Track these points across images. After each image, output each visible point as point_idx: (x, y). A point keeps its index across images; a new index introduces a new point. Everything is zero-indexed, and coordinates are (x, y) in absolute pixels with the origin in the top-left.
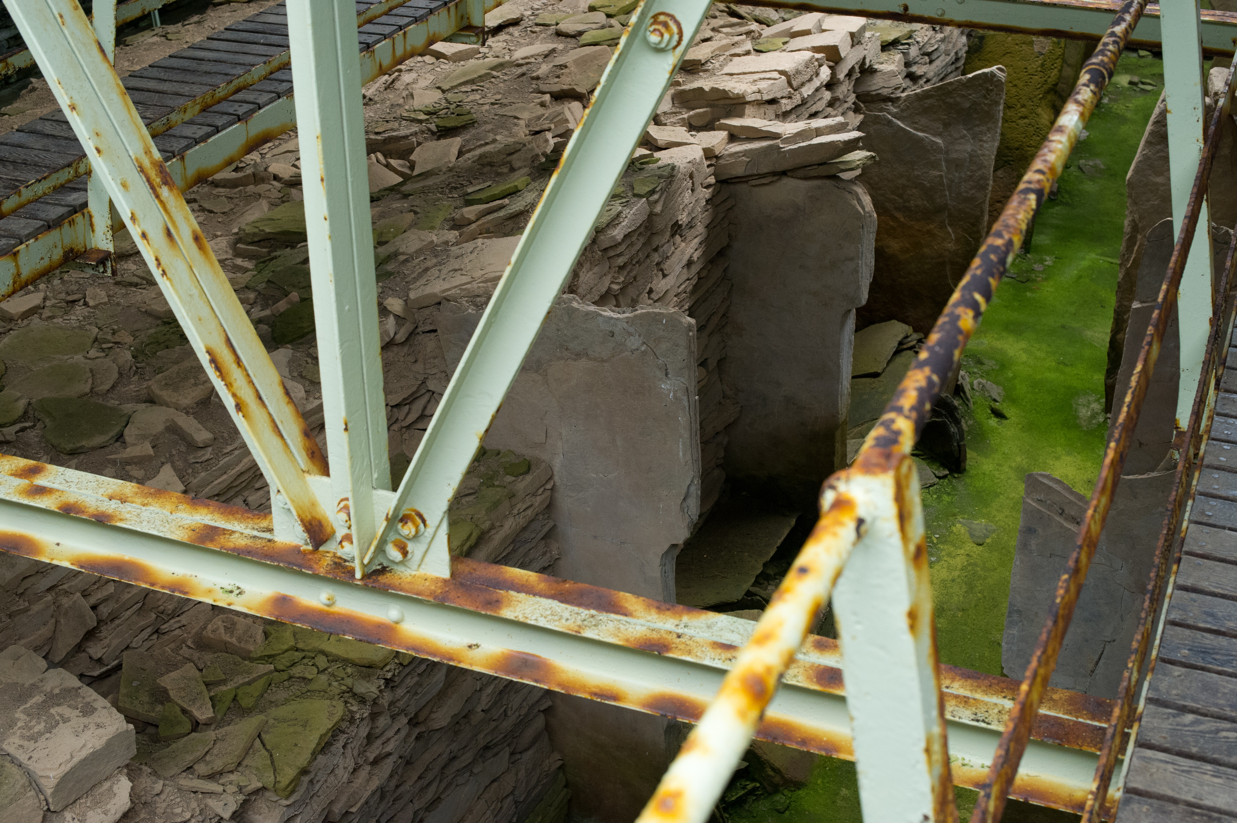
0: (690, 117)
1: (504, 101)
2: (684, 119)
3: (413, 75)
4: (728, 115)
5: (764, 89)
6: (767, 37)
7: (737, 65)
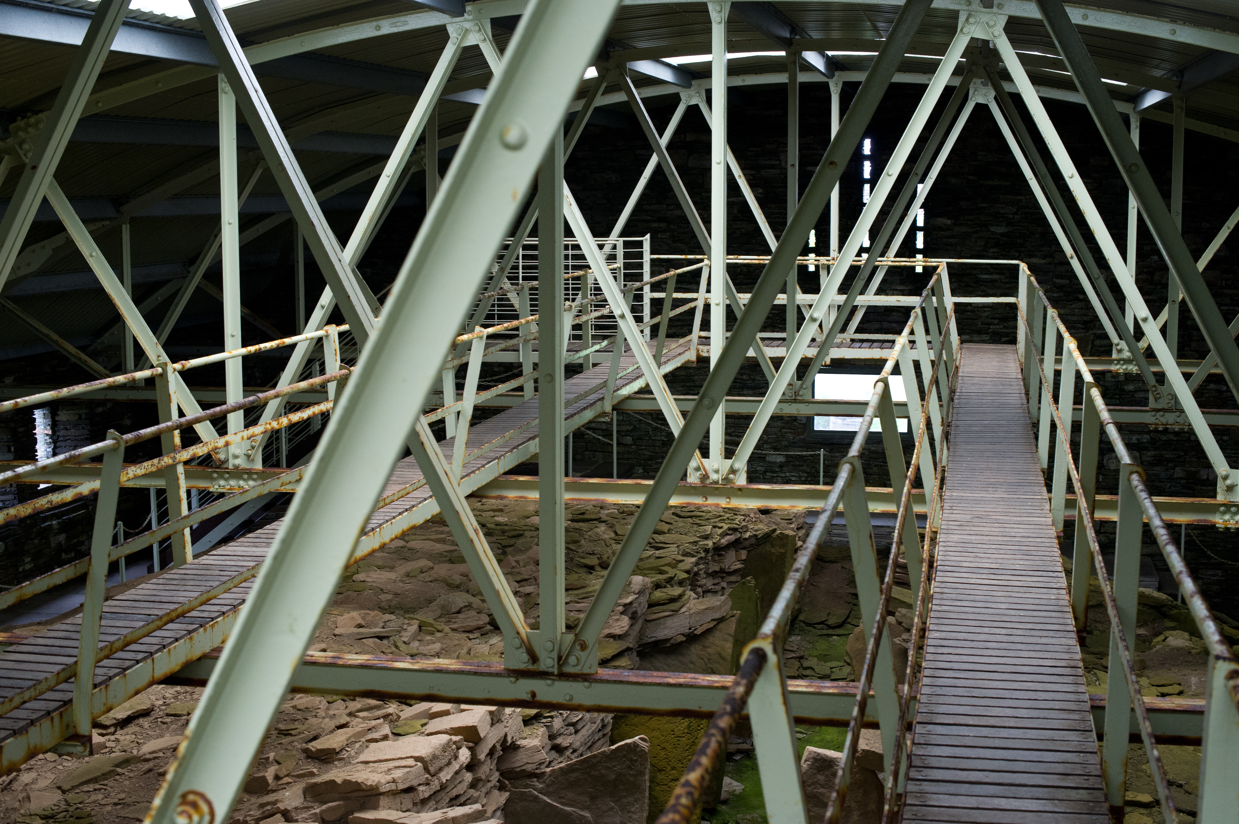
0: (322, 812)
1: (129, 800)
2: (316, 813)
3: (33, 774)
4: (363, 808)
5: (399, 778)
6: (406, 719)
7: (374, 752)
